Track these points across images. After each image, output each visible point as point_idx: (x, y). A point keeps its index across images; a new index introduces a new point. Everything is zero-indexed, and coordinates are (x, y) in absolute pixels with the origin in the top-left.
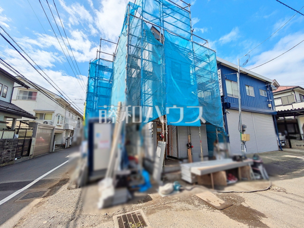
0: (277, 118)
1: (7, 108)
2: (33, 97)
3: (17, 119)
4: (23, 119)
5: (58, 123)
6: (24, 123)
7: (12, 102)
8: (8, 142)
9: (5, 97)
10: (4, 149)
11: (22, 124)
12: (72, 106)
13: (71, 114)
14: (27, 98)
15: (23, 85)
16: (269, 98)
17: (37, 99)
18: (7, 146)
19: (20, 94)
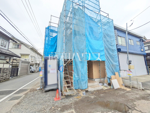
0: (146, 57)
1: (6, 52)
2: (19, 47)
3: (12, 58)
4: (14, 58)
5: (32, 60)
6: (15, 60)
7: (9, 50)
8: (6, 69)
9: (5, 47)
10: (4, 73)
11: (14, 60)
12: (38, 51)
13: (38, 56)
14: (17, 48)
15: (14, 41)
16: (142, 46)
17: (21, 48)
18: (6, 72)
19: (13, 46)
